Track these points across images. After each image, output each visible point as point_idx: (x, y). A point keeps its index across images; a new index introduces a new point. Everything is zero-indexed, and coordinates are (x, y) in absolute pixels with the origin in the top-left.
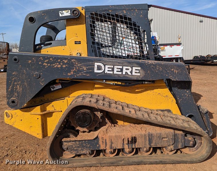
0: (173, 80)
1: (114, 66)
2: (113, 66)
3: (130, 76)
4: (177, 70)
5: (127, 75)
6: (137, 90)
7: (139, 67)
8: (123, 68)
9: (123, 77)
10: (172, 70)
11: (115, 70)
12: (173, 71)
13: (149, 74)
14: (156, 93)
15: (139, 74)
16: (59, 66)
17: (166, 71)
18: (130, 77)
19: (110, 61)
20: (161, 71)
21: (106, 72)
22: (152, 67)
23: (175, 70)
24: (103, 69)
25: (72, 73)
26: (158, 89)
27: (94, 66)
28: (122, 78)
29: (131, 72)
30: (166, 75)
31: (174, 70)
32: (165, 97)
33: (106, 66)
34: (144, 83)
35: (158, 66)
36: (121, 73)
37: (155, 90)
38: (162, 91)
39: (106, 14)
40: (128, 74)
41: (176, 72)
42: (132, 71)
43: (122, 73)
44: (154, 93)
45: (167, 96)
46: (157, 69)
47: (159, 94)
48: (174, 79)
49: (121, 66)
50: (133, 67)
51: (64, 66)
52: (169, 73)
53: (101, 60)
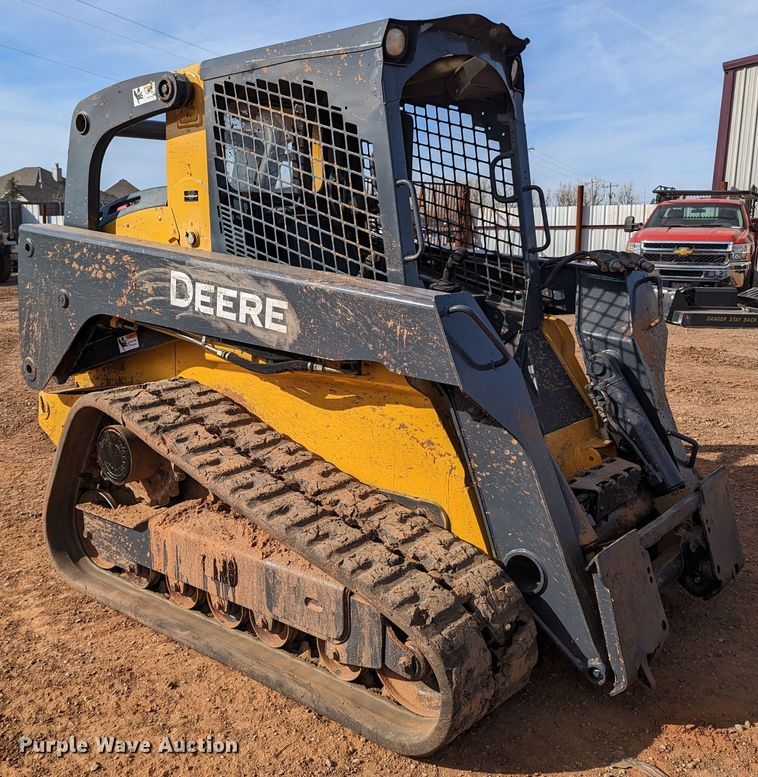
0: (392, 370)
1: (216, 289)
2: (213, 287)
3: (259, 331)
4: (408, 326)
5: (250, 329)
6: (330, 396)
7: (282, 299)
8: (238, 296)
9: (239, 335)
10: (390, 324)
11: (221, 303)
12: (391, 331)
13: (311, 331)
14: (392, 419)
15: (282, 329)
16: (100, 275)
17: (369, 328)
18: (259, 334)
19: (205, 269)
20: (352, 325)
21: (196, 309)
22: (322, 305)
23: (398, 327)
24: (191, 294)
25: (124, 299)
26: (398, 403)
27: (169, 281)
28: (235, 334)
29: (262, 316)
30: (366, 345)
31: (395, 326)
32: (422, 444)
33: (197, 284)
34: (312, 367)
35: (341, 301)
36: (235, 315)
37: (389, 409)
38: (412, 416)
39: (253, 85)
40: (253, 323)
41: (401, 335)
42: (263, 312)
43: (238, 318)
44: (386, 421)
45: (430, 443)
46: (337, 314)
47: (402, 426)
48: (395, 366)
49: (234, 289)
50: (267, 295)
51: (109, 276)
52: (376, 336)
53: (183, 263)
